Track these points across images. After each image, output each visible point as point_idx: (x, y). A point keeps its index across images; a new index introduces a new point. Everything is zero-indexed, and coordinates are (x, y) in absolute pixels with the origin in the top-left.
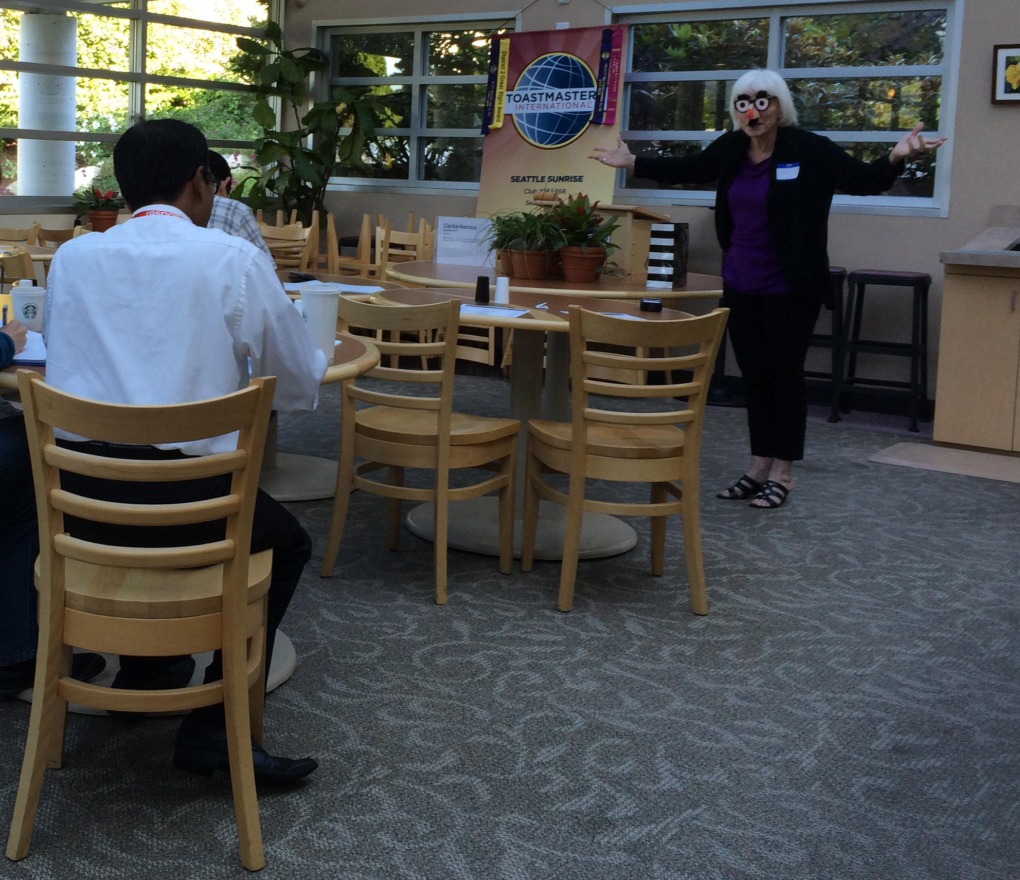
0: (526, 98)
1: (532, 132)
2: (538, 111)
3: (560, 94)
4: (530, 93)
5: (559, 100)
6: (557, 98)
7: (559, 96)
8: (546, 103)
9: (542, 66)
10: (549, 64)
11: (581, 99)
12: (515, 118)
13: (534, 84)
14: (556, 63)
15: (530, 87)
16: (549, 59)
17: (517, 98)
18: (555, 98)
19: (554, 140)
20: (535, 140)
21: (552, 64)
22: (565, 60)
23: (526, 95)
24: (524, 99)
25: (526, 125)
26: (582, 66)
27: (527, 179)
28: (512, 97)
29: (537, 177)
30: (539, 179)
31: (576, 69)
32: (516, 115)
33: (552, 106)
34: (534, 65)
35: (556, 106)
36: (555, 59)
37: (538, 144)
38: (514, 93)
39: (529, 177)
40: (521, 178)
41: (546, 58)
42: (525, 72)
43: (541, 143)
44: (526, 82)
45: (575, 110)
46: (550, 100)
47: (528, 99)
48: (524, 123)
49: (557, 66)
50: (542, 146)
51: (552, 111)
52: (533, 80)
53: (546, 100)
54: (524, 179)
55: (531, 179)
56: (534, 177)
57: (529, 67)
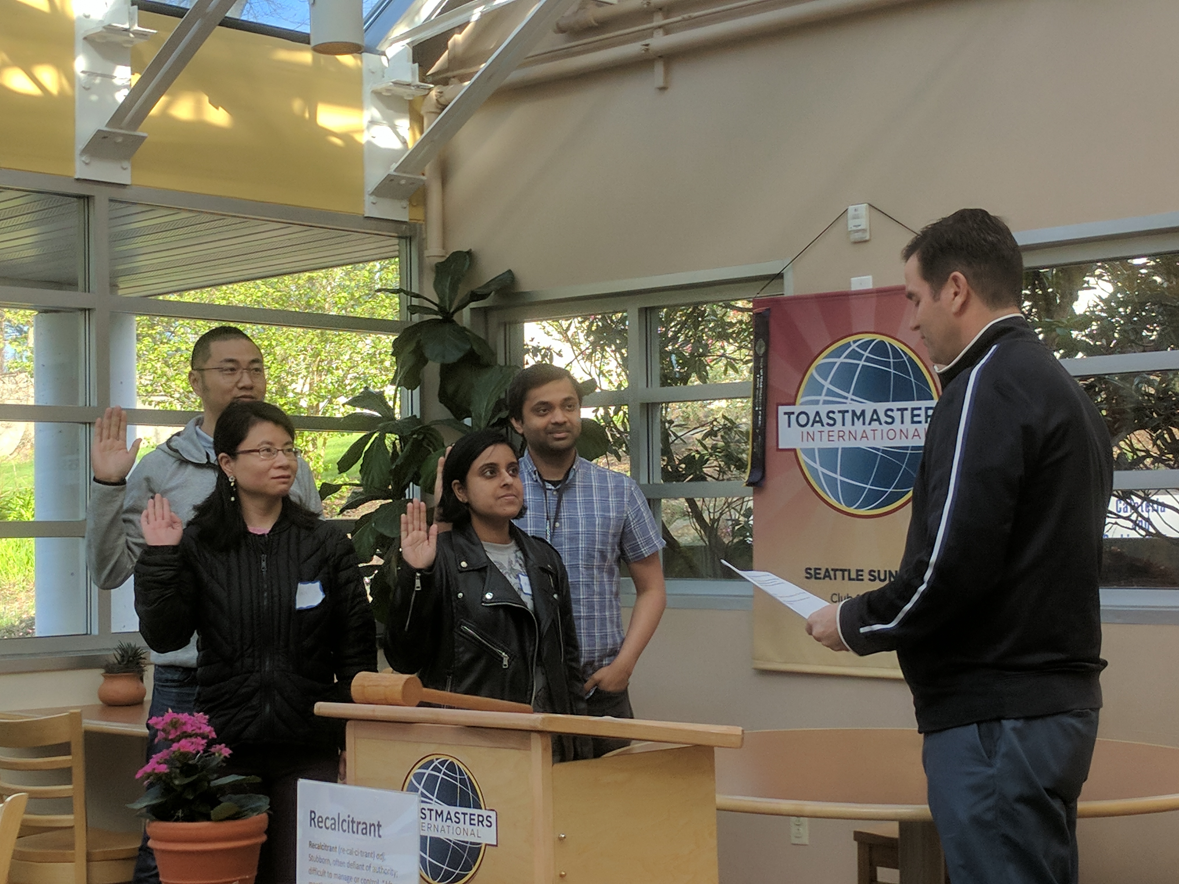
0: (818, 420)
1: (832, 482)
2: (841, 444)
3: (875, 412)
4: (823, 410)
5: (875, 424)
6: (872, 420)
7: (875, 418)
8: (853, 429)
9: (842, 359)
10: (854, 355)
11: (913, 422)
12: (802, 457)
13: (830, 393)
14: (866, 354)
15: (822, 398)
16: (854, 346)
17: (803, 419)
18: (867, 421)
19: (871, 499)
20: (838, 500)
21: (859, 357)
22: (881, 349)
23: (817, 413)
24: (815, 422)
25: (821, 469)
26: (910, 359)
27: (832, 573)
28: (793, 417)
29: (849, 571)
30: (853, 575)
31: (900, 366)
32: (805, 451)
33: (865, 436)
34: (826, 357)
35: (870, 434)
36: (864, 346)
37: (843, 507)
38: (796, 409)
39: (835, 570)
40: (823, 572)
41: (848, 345)
42: (812, 370)
43: (849, 505)
44: (817, 388)
45: (904, 443)
46: (859, 423)
47: (821, 421)
48: (817, 466)
49: (868, 359)
50: (851, 510)
51: (863, 444)
52: (827, 385)
53: (853, 424)
54: (827, 575)
55: (839, 573)
56: (843, 571)
57: (820, 361)
